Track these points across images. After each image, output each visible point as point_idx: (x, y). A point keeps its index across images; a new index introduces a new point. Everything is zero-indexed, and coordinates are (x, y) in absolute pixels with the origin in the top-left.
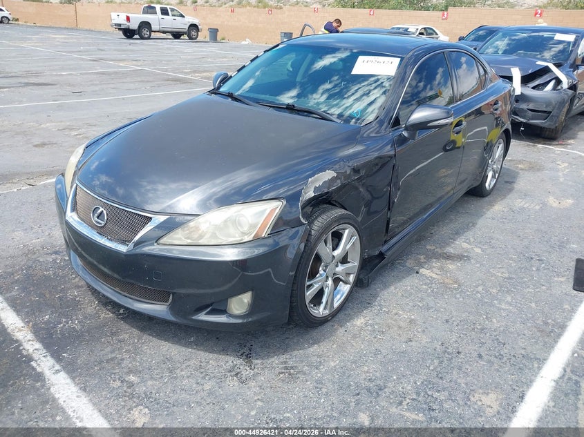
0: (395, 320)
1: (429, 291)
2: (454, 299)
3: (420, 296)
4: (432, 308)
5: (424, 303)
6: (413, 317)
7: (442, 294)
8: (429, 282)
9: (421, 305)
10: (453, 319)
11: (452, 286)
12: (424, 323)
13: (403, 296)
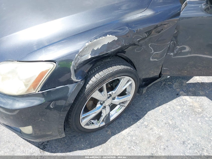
0: (149, 135)
1: (181, 111)
2: (195, 122)
3: (172, 115)
4: (177, 127)
5: (174, 122)
6: (161, 134)
7: (188, 116)
8: (183, 103)
9: (171, 123)
10: (189, 142)
11: (197, 110)
12: (167, 141)
13: (161, 113)
